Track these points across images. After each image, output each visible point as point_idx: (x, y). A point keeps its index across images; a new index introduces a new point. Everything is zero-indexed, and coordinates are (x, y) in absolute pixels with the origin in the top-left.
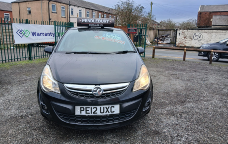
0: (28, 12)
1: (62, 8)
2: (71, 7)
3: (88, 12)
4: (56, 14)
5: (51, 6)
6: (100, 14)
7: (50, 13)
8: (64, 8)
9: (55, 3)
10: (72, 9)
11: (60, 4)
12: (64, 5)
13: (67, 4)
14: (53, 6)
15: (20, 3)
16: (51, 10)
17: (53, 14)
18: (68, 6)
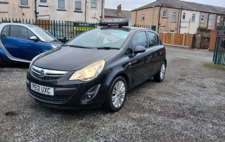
0: (142, 19)
1: (174, 13)
2: (183, 11)
3: (203, 16)
4: (166, 19)
5: (162, 12)
6: (219, 17)
7: (161, 18)
8: (175, 13)
9: (167, 8)
10: (184, 14)
11: (171, 9)
12: (176, 10)
13: (179, 9)
14: (165, 12)
15: (138, 11)
16: (162, 15)
17: (163, 19)
18: (180, 10)
